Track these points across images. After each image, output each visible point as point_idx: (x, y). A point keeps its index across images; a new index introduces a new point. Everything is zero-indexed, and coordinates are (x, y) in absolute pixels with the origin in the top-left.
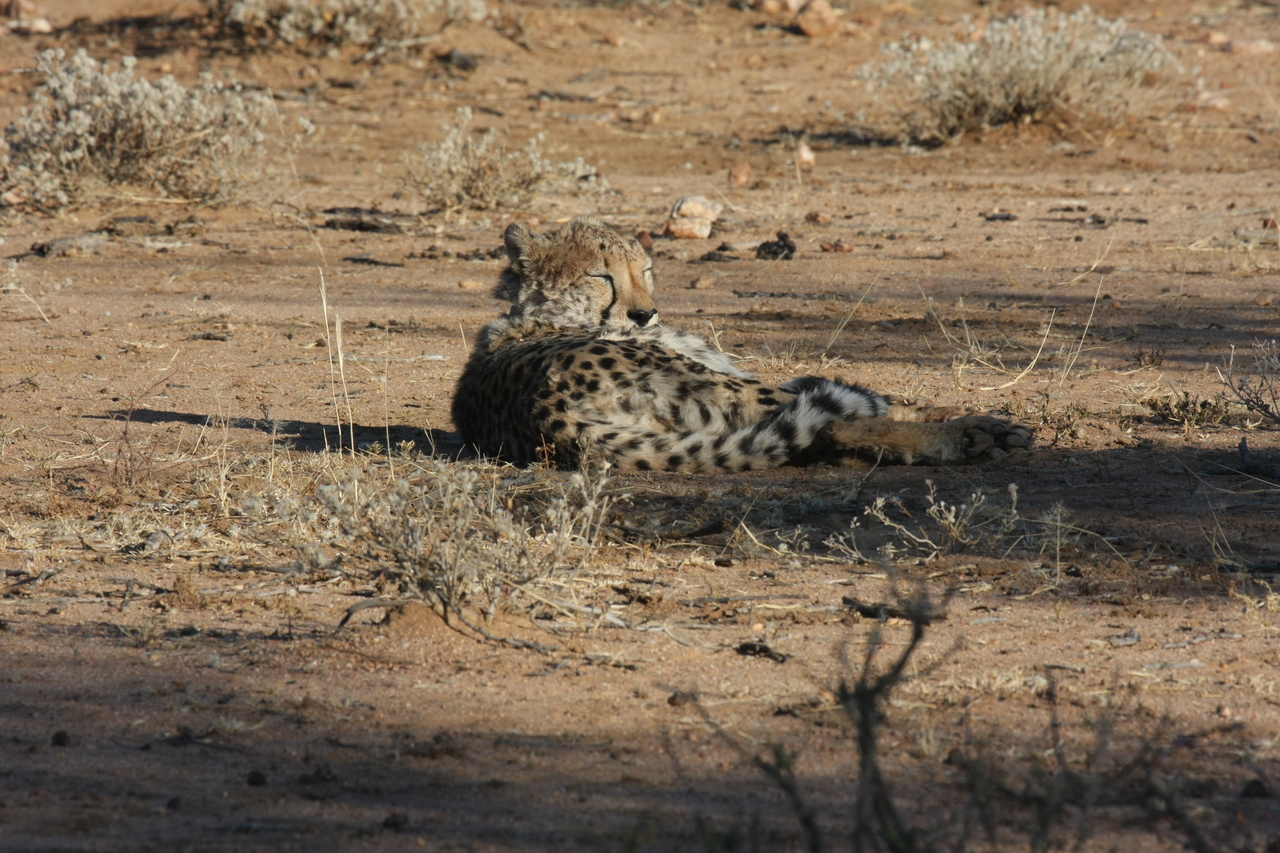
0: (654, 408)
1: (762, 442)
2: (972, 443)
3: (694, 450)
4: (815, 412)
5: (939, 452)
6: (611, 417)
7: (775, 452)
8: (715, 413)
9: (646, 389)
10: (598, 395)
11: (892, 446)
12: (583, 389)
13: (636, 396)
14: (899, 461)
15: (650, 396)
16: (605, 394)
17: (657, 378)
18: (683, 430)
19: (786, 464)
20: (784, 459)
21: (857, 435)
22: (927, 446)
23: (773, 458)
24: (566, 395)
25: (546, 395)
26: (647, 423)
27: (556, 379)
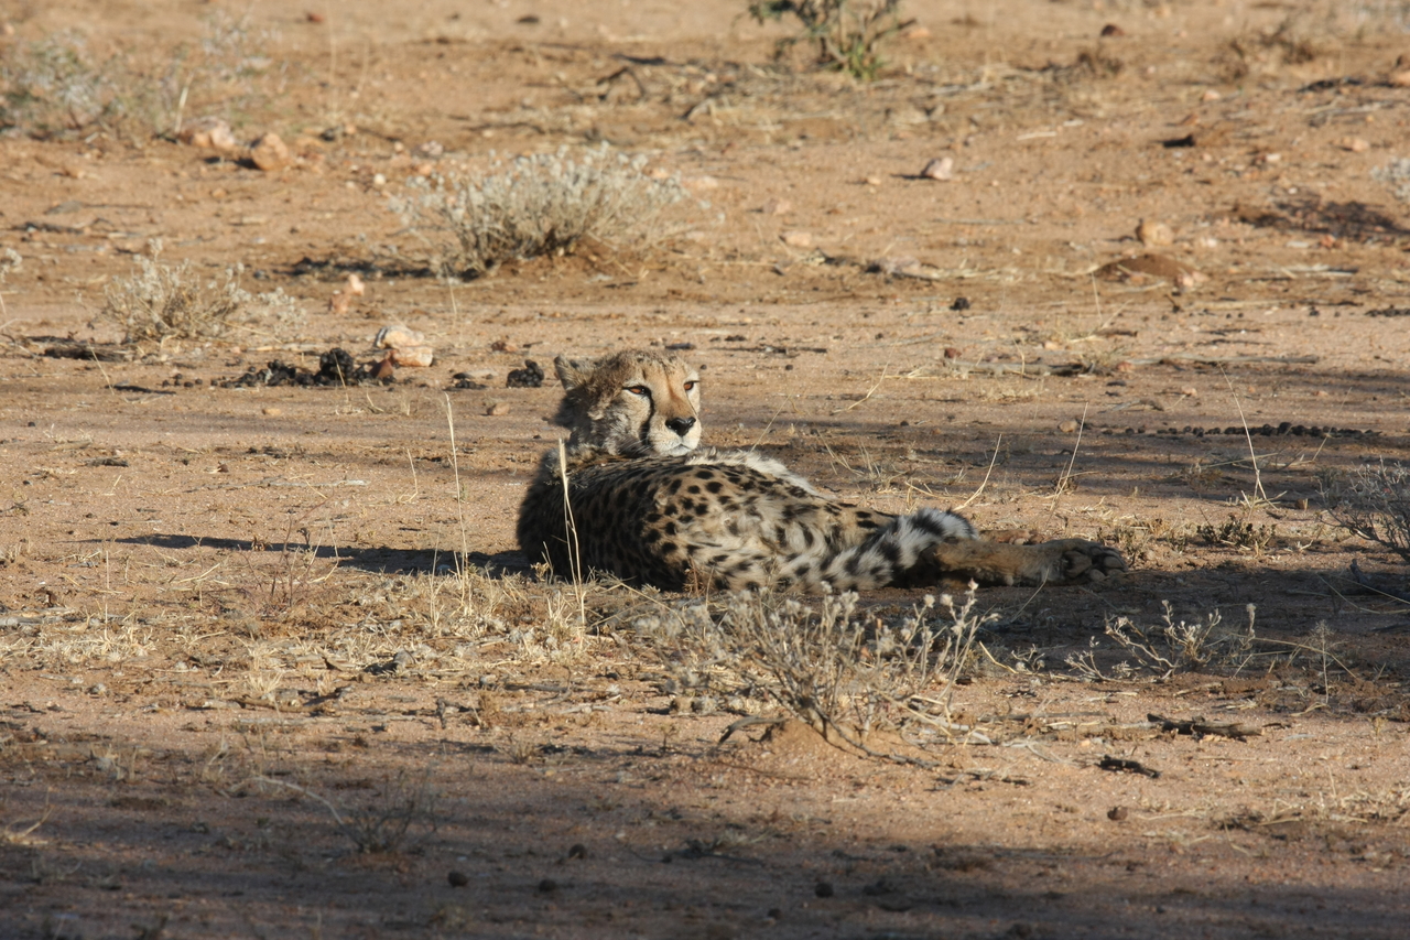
0: (760, 531)
1: (867, 563)
2: (1071, 565)
3: (802, 571)
4: (916, 533)
5: (1039, 574)
6: (719, 540)
7: (881, 573)
8: (818, 537)
9: (752, 512)
10: (706, 518)
11: (995, 568)
12: (691, 512)
13: (743, 520)
14: (1000, 582)
15: (757, 519)
16: (713, 517)
17: (763, 502)
18: (788, 553)
19: (890, 585)
20: (889, 579)
21: (961, 558)
22: (1027, 567)
23: (879, 579)
24: (674, 518)
25: (655, 518)
26: (754, 546)
27: (663, 502)
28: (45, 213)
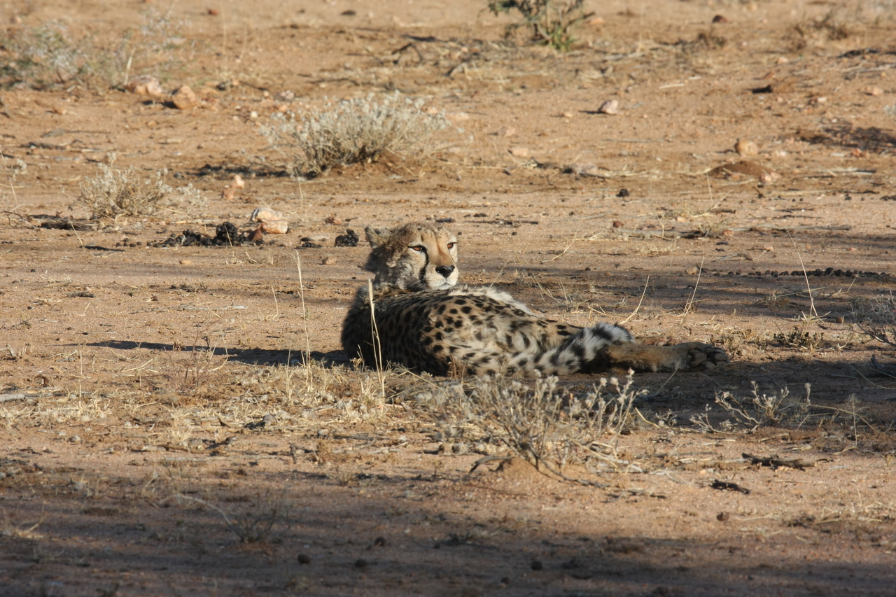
0: (496, 338)
1: (564, 358)
2: (693, 359)
3: (522, 363)
4: (595, 339)
5: (673, 364)
6: (469, 343)
7: (573, 364)
8: (533, 341)
9: (491, 326)
10: (461, 329)
11: (645, 360)
12: (452, 326)
13: (485, 330)
14: (649, 370)
15: (494, 330)
16: (466, 329)
17: (497, 319)
18: (514, 351)
19: (579, 371)
20: (578, 368)
21: (623, 354)
22: (665, 360)
23: (571, 368)
24: (441, 330)
25: (429, 329)
26: (492, 347)
27: (434, 320)
28: (42, 137)
